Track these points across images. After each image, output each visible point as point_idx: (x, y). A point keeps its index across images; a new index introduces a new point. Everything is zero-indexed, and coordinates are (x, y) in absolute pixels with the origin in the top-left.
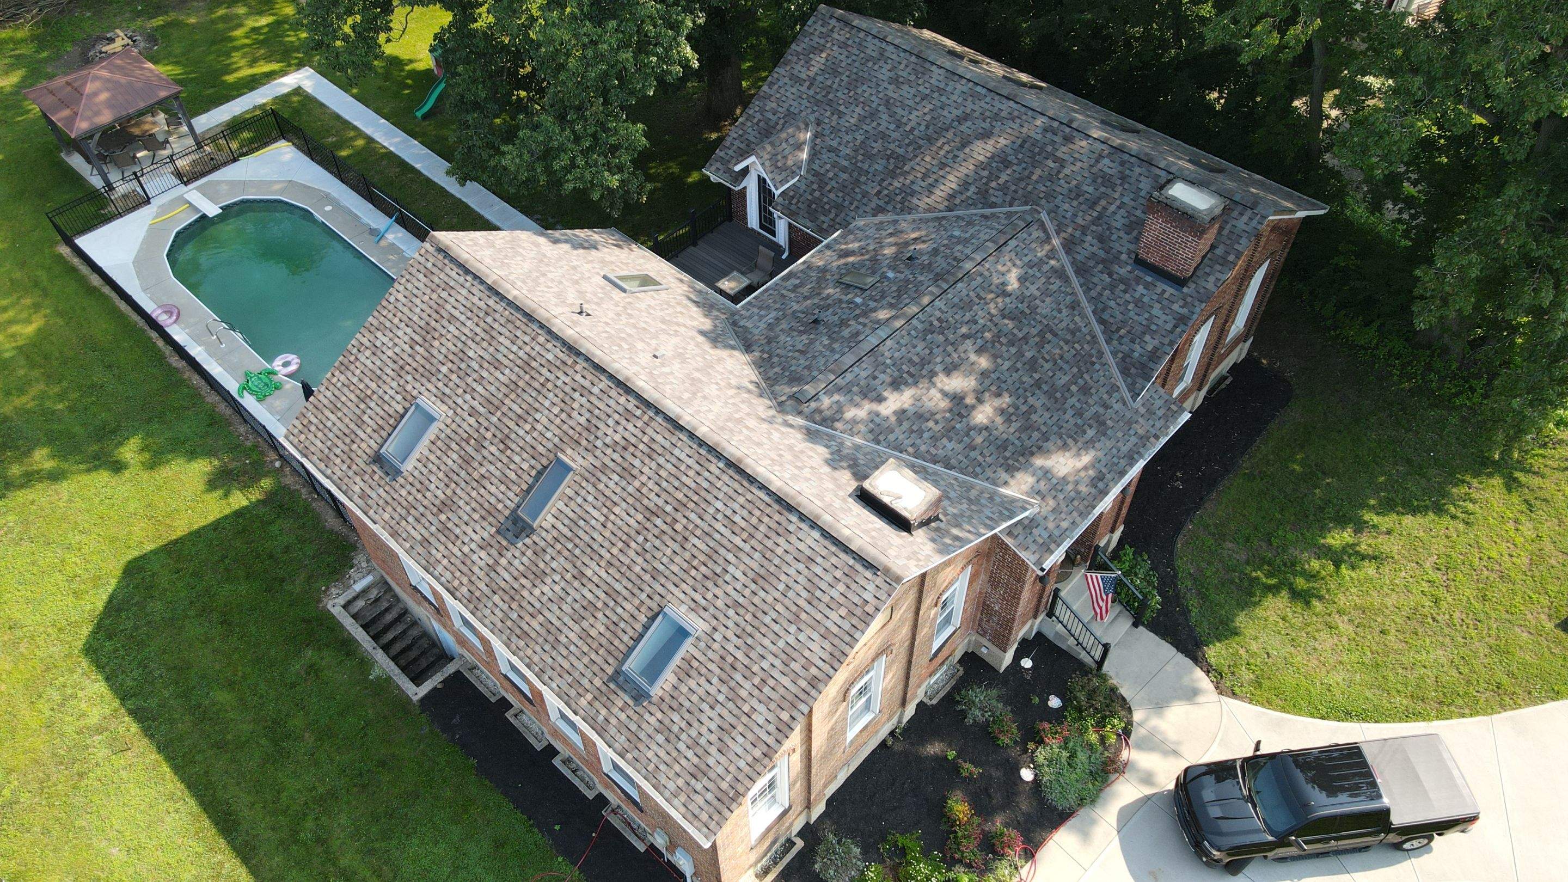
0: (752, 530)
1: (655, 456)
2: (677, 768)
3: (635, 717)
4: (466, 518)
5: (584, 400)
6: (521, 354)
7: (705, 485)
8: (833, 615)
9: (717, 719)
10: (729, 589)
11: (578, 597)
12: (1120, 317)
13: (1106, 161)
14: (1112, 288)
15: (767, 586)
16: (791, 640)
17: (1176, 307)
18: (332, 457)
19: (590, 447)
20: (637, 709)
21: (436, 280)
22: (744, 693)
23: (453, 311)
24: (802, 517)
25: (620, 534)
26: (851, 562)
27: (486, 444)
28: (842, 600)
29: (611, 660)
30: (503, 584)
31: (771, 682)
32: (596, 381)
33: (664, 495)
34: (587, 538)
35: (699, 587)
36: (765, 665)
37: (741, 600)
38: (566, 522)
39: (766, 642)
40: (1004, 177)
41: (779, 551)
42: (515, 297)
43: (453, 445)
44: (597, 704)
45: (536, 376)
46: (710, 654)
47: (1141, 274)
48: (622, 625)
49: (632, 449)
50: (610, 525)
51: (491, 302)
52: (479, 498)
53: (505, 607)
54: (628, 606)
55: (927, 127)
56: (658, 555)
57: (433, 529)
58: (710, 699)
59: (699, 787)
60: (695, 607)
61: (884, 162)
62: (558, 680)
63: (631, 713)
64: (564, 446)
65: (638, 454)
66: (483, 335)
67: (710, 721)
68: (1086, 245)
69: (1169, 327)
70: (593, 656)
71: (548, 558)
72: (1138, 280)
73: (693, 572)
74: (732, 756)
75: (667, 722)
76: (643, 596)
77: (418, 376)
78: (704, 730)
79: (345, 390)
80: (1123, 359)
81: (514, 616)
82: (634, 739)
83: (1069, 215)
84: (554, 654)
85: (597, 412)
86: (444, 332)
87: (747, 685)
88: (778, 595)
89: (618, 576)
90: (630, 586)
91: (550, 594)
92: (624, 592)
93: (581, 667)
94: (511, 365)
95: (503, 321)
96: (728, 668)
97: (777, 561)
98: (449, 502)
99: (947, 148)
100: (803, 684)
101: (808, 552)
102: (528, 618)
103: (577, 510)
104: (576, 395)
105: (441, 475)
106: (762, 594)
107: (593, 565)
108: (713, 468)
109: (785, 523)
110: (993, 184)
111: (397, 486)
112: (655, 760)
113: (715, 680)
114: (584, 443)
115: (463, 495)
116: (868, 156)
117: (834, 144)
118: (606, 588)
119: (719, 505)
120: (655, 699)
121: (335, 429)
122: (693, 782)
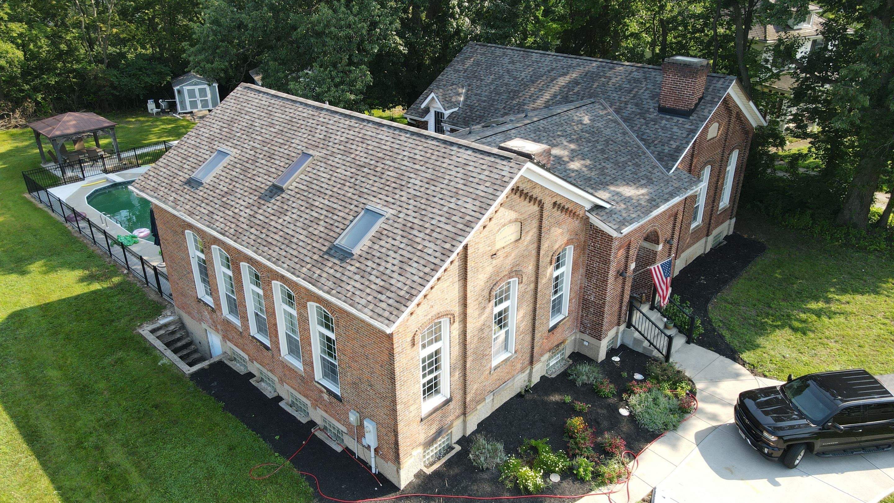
0: (427, 160)
1: (366, 141)
2: (368, 290)
3: (341, 269)
4: (239, 196)
5: (323, 128)
7: (397, 146)
8: (482, 187)
10: (410, 191)
11: (308, 217)
12: (654, 136)
13: (636, 73)
14: (647, 124)
15: (436, 184)
16: (452, 205)
17: (687, 126)
18: (160, 188)
19: (324, 147)
20: (342, 265)
21: (241, 100)
22: (418, 240)
23: (249, 110)
25: (339, 181)
26: (493, 159)
27: (258, 160)
28: (487, 179)
29: (326, 244)
30: (258, 222)
31: (438, 230)
32: (332, 118)
33: (370, 157)
34: (317, 188)
35: (390, 194)
36: (434, 222)
37: (419, 194)
38: (305, 183)
39: (434, 210)
40: (576, 90)
41: (445, 165)
43: (238, 165)
44: (314, 269)
45: (295, 124)
46: (396, 225)
47: (663, 116)
48: (336, 224)
49: (351, 142)
50: (333, 178)
51: (272, 101)
52: (250, 185)
53: (258, 233)
54: (341, 214)
55: (531, 77)
56: (364, 185)
57: (217, 206)
58: (394, 248)
59: (383, 298)
60: (387, 204)
61: (507, 94)
62: (288, 262)
63: (337, 268)
65: (356, 143)
66: (265, 115)
67: (394, 259)
68: (628, 109)
69: (684, 135)
70: (315, 244)
71: (290, 203)
72: (662, 119)
73: (387, 188)
74: (408, 275)
75: (363, 267)
76: (352, 207)
77: (222, 141)
78: (389, 266)
80: (659, 155)
81: (263, 236)
82: (338, 282)
83: (616, 98)
84: (287, 249)
85: (330, 131)
86: (241, 119)
87: (421, 235)
88: (443, 186)
89: (336, 201)
90: (343, 204)
91: (289, 220)
92: (340, 208)
93: (305, 252)
94: (280, 123)
95: (278, 107)
96: (408, 229)
97: (443, 170)
98: (230, 192)
99: (543, 83)
100: (461, 226)
101: (464, 161)
102: (272, 235)
103: (313, 176)
104: (319, 126)
105: (227, 180)
106: (433, 188)
107: (320, 199)
108: (402, 138)
110: (571, 93)
111: (198, 192)
112: (352, 290)
113: (398, 238)
114: (321, 146)
115: (239, 186)
116: (499, 94)
117: (479, 92)
118: (327, 208)
119: (405, 153)
120: (355, 257)
121: (164, 175)
122: (379, 296)
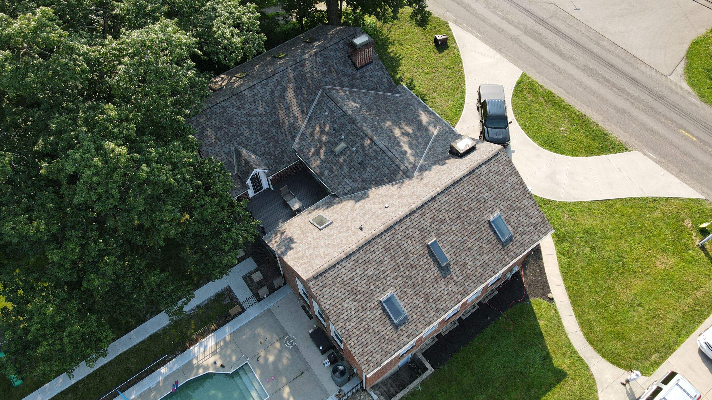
0: (475, 185)
1: (441, 209)
2: (533, 233)
3: (516, 243)
4: (435, 290)
5: (411, 230)
6: (381, 251)
7: (456, 195)
8: (507, 170)
9: (524, 216)
10: (490, 199)
11: (476, 252)
12: (373, 84)
13: (318, 59)
14: (362, 81)
15: (493, 187)
16: (509, 185)
18: (387, 349)
19: (428, 232)
20: (514, 241)
21: (330, 282)
22: (519, 205)
23: (348, 277)
24: (477, 168)
25: (461, 231)
27: (410, 275)
28: (503, 166)
29: (498, 246)
30: (463, 280)
31: (518, 196)
32: (405, 223)
33: (455, 211)
34: (459, 243)
35: (486, 209)
36: (513, 196)
37: (494, 196)
38: (450, 249)
39: (508, 193)
40: (305, 92)
41: (484, 179)
42: (357, 247)
43: (405, 290)
44: (509, 255)
45: (393, 246)
46: (506, 212)
48: (489, 239)
49: (435, 217)
50: (457, 233)
51: (353, 258)
52: (429, 283)
53: (470, 281)
54: (484, 235)
55: (268, 106)
56: (472, 219)
57: (434, 306)
58: (518, 216)
59: (539, 228)
60: (492, 212)
61: (273, 128)
62: (498, 267)
64: (424, 242)
65: (438, 215)
66: (365, 266)
67: (523, 219)
68: (344, 80)
69: (382, 73)
70: (495, 252)
71: (460, 260)
72: (364, 73)
73: (481, 209)
74: (534, 215)
75: (520, 232)
76: (483, 228)
77: (370, 300)
78: (525, 221)
79: (360, 338)
80: (387, 90)
81: (474, 278)
82: (522, 245)
83: (330, 80)
84: (490, 266)
85: (417, 226)
86: (356, 284)
87: (517, 203)
88: (496, 184)
89: (474, 236)
90: (478, 232)
91: (472, 262)
92: (479, 235)
93: (497, 257)
94: (384, 256)
95: (364, 255)
96: (511, 208)
97: (487, 181)
98: (426, 297)
99: (281, 104)
100: (521, 187)
101: (487, 171)
102: (476, 273)
103: (448, 244)
104: (408, 232)
105: (414, 298)
106: (494, 189)
107: (468, 243)
108: (452, 191)
109: (477, 174)
110: (306, 96)
111: (411, 319)
112: (529, 240)
113: (513, 213)
114: (426, 234)
115: (426, 290)
116: (267, 132)
118: (476, 241)
119: (464, 193)
120: (513, 234)
121: (375, 347)
